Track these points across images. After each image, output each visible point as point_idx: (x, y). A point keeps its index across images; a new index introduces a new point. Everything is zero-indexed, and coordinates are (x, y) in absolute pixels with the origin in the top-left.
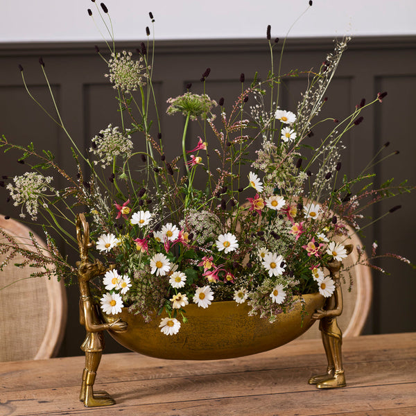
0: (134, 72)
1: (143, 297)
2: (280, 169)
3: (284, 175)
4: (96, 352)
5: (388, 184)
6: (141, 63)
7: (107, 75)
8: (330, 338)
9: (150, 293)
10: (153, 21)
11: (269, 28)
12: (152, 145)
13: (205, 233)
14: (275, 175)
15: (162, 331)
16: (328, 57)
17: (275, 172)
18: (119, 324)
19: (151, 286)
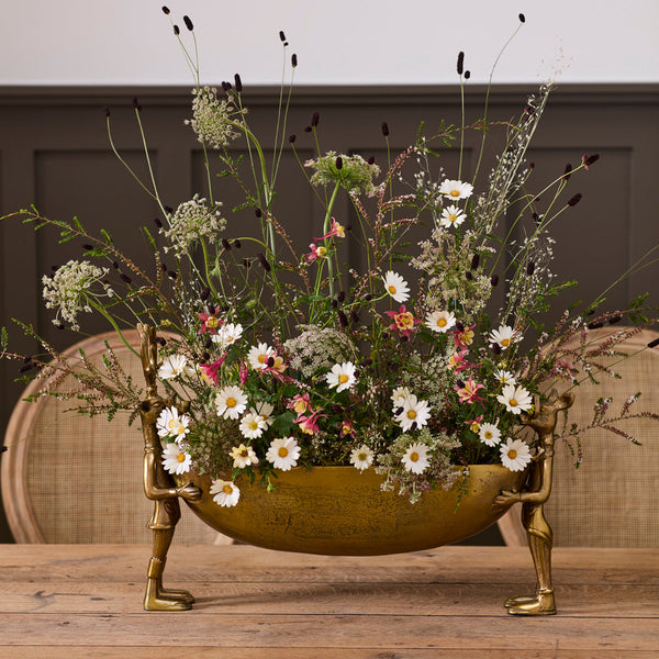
0: (219, 116)
1: (208, 450)
2: (451, 271)
3: (456, 280)
4: (161, 530)
5: (641, 302)
6: (230, 105)
7: (187, 122)
8: (532, 537)
9: (220, 445)
10: (286, 44)
11: (461, 56)
12: (274, 229)
13: (317, 360)
14: (441, 279)
15: (215, 500)
16: (530, 101)
17: (443, 274)
18: (188, 490)
19: (221, 434)
